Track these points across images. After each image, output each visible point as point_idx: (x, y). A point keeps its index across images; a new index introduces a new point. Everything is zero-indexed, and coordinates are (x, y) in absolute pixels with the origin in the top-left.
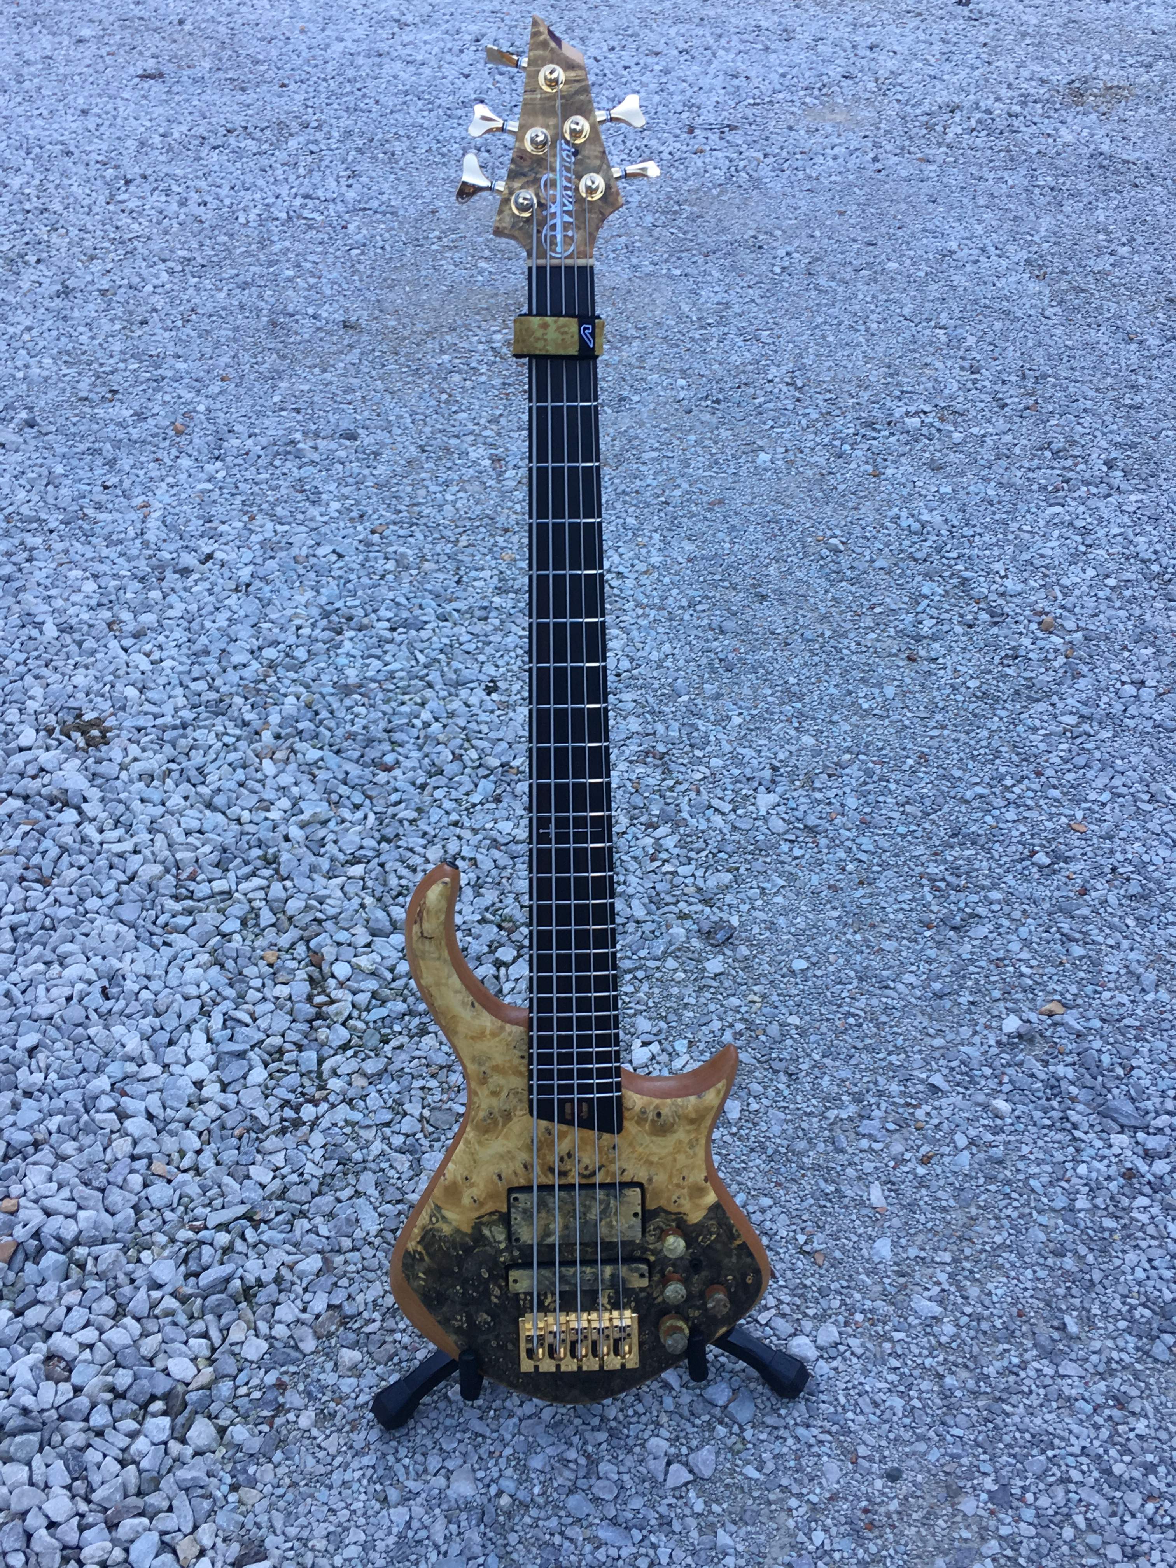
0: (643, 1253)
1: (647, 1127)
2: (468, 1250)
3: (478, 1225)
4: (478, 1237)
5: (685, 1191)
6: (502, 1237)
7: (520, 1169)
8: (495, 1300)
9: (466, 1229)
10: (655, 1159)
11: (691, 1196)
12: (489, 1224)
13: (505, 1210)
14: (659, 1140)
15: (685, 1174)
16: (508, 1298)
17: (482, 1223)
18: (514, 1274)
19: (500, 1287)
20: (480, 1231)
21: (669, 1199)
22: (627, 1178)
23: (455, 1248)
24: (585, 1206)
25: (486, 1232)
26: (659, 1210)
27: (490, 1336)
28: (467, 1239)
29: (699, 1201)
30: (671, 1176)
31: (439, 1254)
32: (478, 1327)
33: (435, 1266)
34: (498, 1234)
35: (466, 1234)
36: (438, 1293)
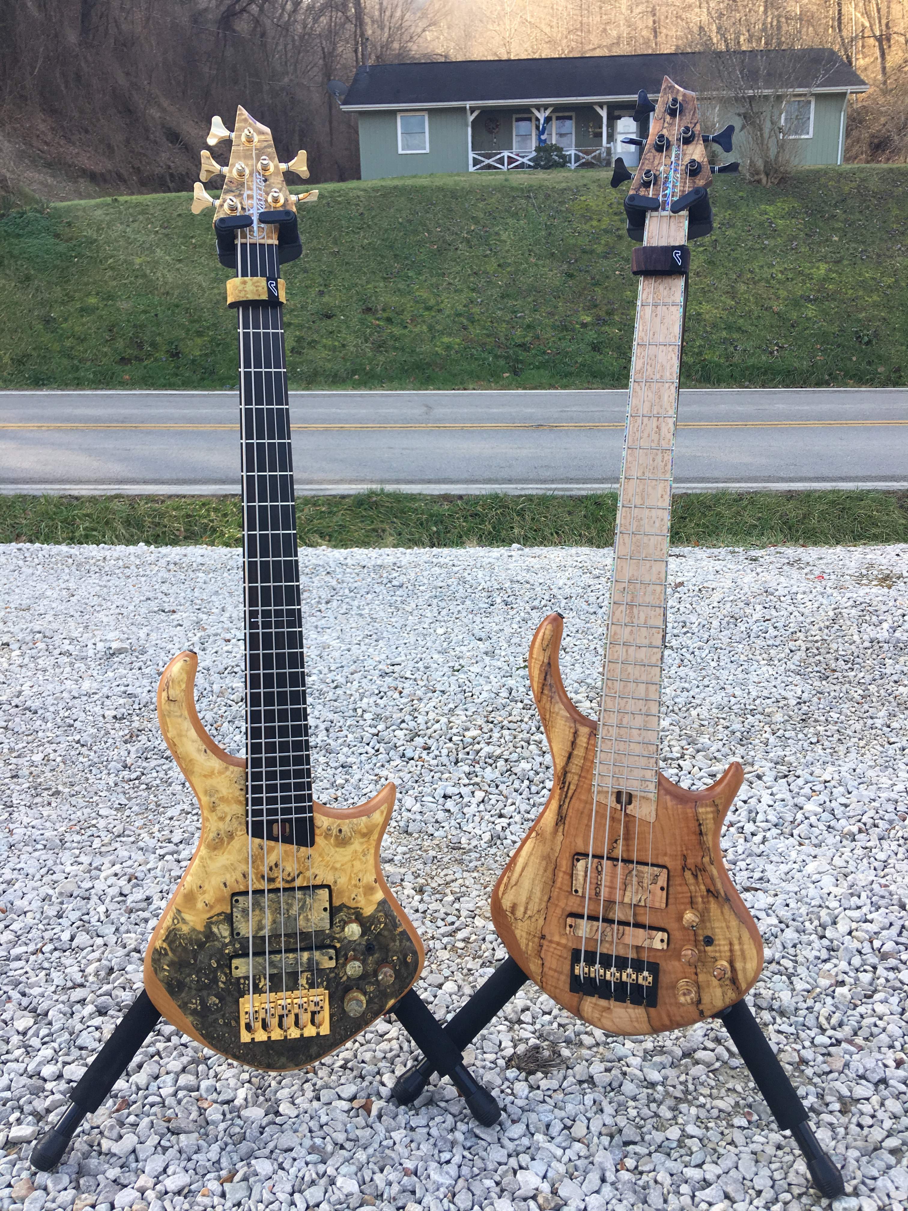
0: (332, 941)
1: (332, 841)
2: (201, 945)
3: (209, 925)
4: (209, 935)
5: (361, 890)
6: (226, 933)
7: (240, 878)
8: (222, 985)
9: (200, 928)
10: (338, 865)
11: (365, 894)
12: (217, 923)
13: (229, 911)
14: (340, 850)
15: (360, 876)
16: (231, 983)
17: (212, 923)
18: (235, 962)
19: (226, 974)
20: (210, 928)
21: (349, 898)
22: (318, 882)
23: (191, 944)
24: (287, 904)
25: (215, 929)
26: (343, 906)
27: (218, 1015)
28: (201, 936)
29: (371, 898)
30: (350, 879)
31: (180, 949)
32: (209, 1008)
33: (176, 959)
34: (223, 931)
35: (200, 932)
36: (178, 981)
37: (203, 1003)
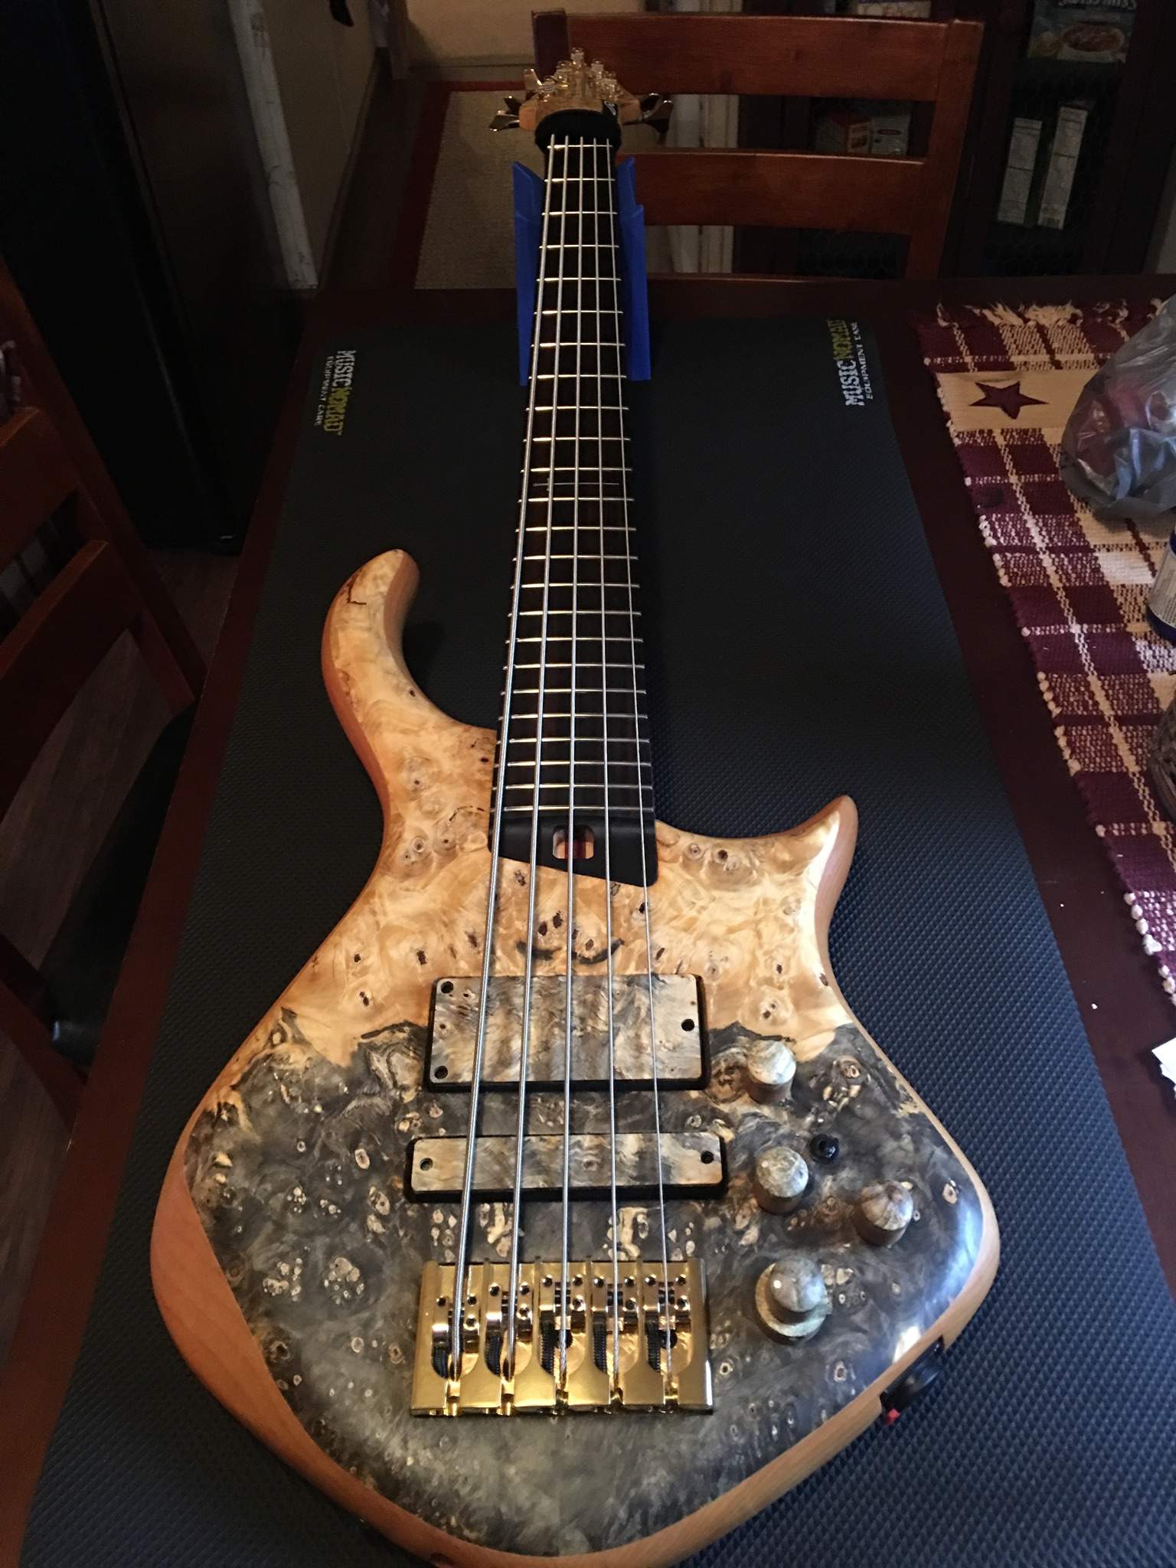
2: (334, 1104)
3: (363, 1053)
4: (361, 1076)
5: (785, 992)
6: (409, 1077)
7: (462, 945)
8: (375, 1225)
9: (338, 1057)
10: (718, 930)
11: (797, 1005)
12: (388, 1049)
13: (423, 1022)
15: (780, 961)
17: (373, 1048)
18: (424, 1151)
19: (392, 1195)
20: (368, 1062)
21: (755, 1011)
22: (667, 967)
23: (308, 1101)
24: (583, 1003)
25: (379, 1064)
26: (736, 1033)
27: (353, 1324)
28: (337, 1080)
29: (813, 1014)
30: (753, 964)
31: (271, 1111)
32: (326, 1294)
33: (257, 1139)
34: (403, 1069)
35: (337, 1069)
36: (250, 1202)
37: (311, 1279)
